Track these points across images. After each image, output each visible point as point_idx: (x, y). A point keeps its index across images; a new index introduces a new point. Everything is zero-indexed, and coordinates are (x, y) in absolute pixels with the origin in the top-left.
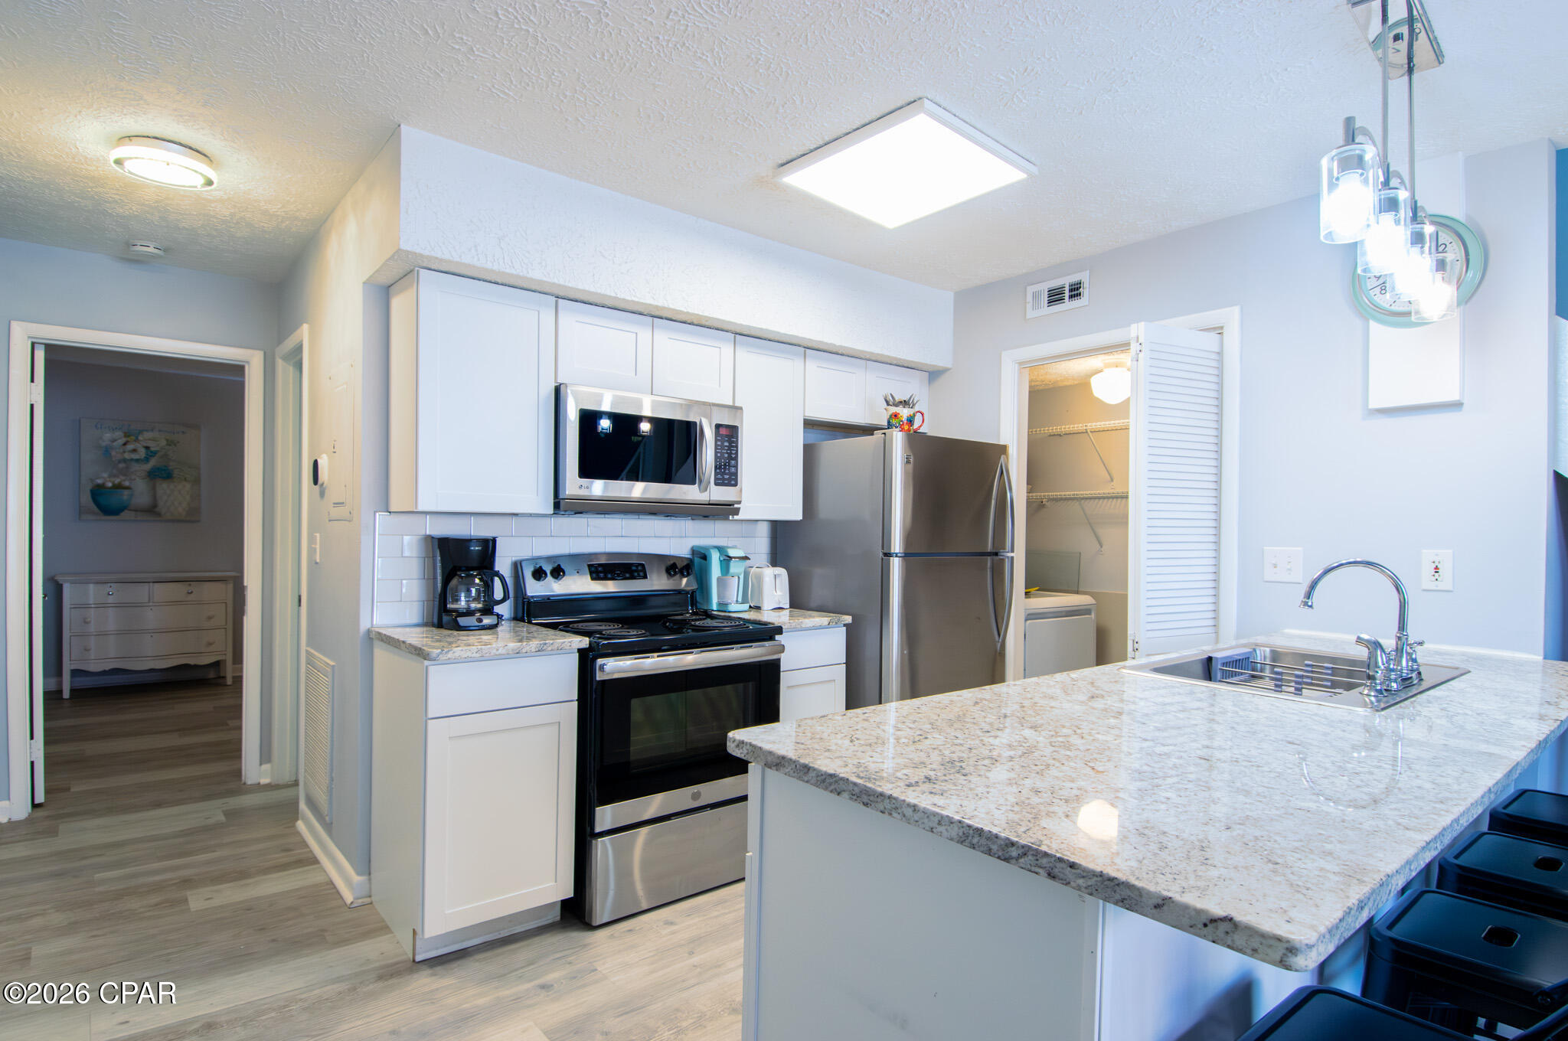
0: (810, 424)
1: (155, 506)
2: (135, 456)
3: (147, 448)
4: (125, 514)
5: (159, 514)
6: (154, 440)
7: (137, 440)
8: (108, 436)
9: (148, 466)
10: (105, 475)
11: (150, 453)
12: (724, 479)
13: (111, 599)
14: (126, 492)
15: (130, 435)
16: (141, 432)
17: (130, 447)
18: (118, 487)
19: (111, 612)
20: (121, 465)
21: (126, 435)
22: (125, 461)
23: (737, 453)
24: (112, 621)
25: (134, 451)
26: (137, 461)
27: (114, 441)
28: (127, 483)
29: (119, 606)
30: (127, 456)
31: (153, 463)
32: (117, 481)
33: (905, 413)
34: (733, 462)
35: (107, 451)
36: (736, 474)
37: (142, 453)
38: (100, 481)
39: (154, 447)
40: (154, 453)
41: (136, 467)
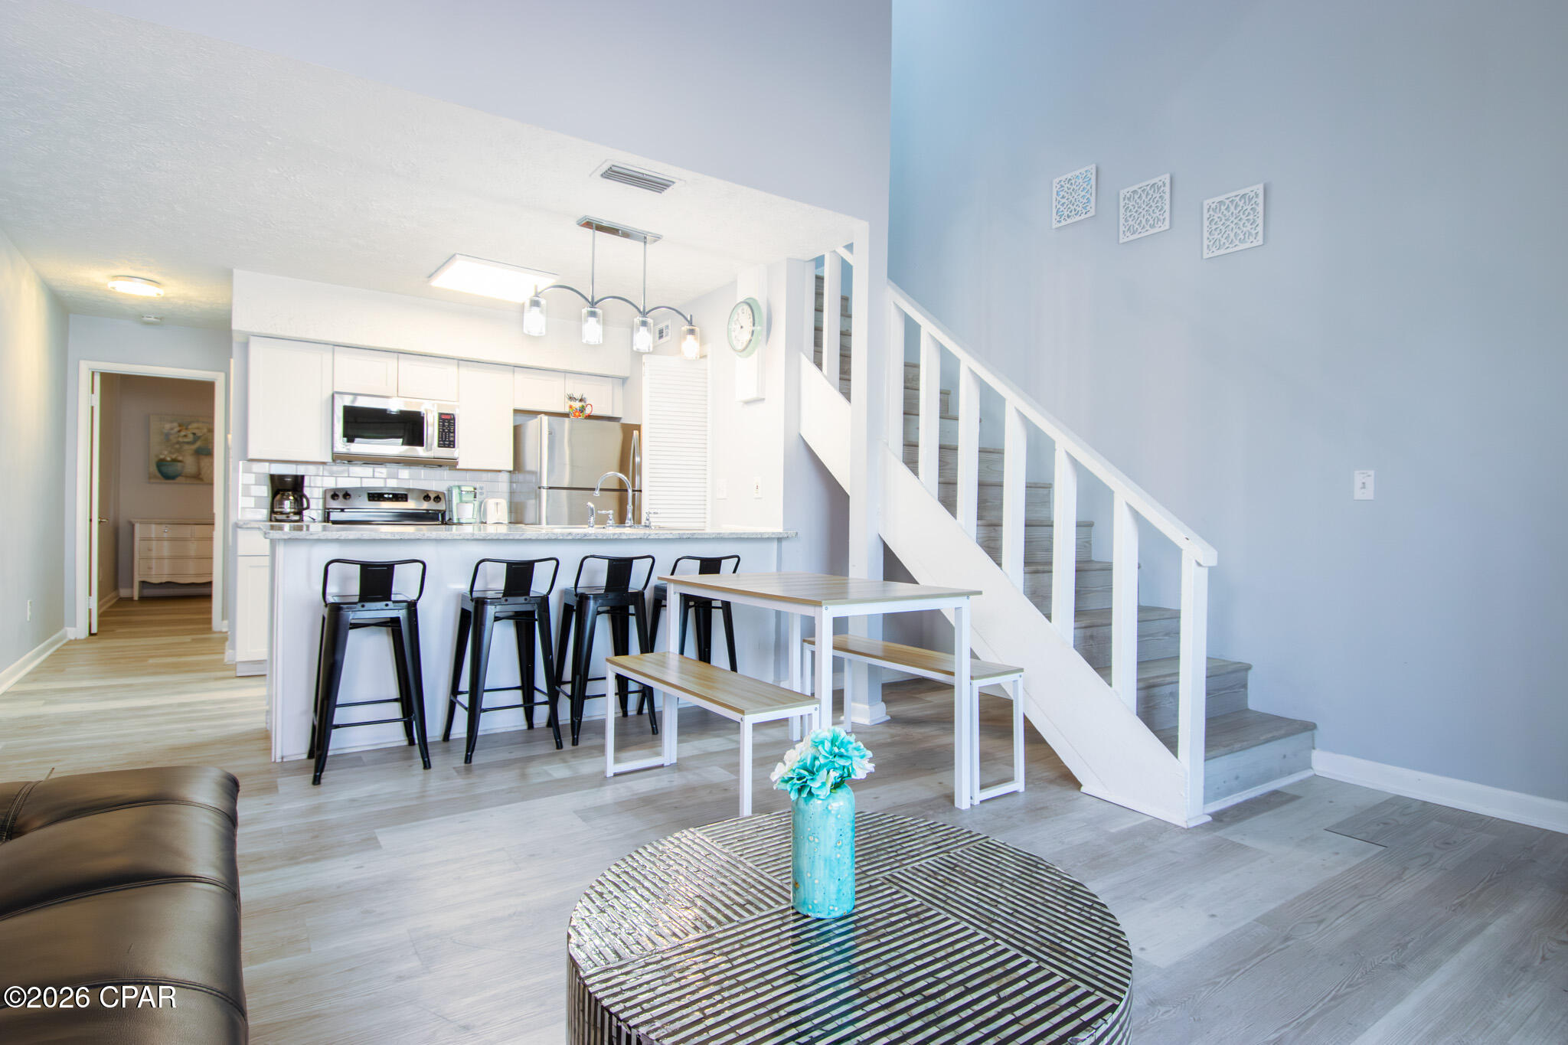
0: (516, 411)
1: (200, 474)
2: (186, 440)
3: (194, 434)
4: (179, 479)
5: (201, 479)
6: (198, 428)
7: (187, 429)
8: (168, 426)
9: (195, 447)
10: (166, 452)
11: (196, 438)
12: (444, 444)
13: (165, 535)
14: (179, 464)
15: (183, 426)
16: (190, 423)
17: (183, 433)
18: (174, 460)
19: (166, 543)
20: (177, 446)
21: (180, 425)
22: (178, 443)
23: (454, 429)
24: (166, 549)
25: (185, 436)
26: (188, 443)
27: (172, 429)
28: (180, 458)
29: (172, 540)
30: (181, 440)
31: (198, 444)
32: (174, 456)
33: (577, 405)
34: (452, 435)
35: (167, 435)
36: (454, 441)
37: (190, 438)
38: (162, 457)
39: (199, 433)
40: (199, 438)
41: (186, 447)
